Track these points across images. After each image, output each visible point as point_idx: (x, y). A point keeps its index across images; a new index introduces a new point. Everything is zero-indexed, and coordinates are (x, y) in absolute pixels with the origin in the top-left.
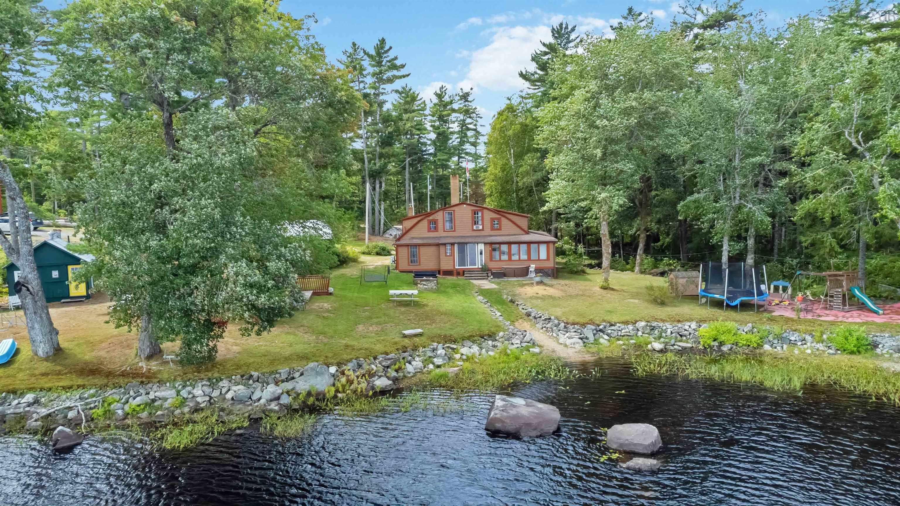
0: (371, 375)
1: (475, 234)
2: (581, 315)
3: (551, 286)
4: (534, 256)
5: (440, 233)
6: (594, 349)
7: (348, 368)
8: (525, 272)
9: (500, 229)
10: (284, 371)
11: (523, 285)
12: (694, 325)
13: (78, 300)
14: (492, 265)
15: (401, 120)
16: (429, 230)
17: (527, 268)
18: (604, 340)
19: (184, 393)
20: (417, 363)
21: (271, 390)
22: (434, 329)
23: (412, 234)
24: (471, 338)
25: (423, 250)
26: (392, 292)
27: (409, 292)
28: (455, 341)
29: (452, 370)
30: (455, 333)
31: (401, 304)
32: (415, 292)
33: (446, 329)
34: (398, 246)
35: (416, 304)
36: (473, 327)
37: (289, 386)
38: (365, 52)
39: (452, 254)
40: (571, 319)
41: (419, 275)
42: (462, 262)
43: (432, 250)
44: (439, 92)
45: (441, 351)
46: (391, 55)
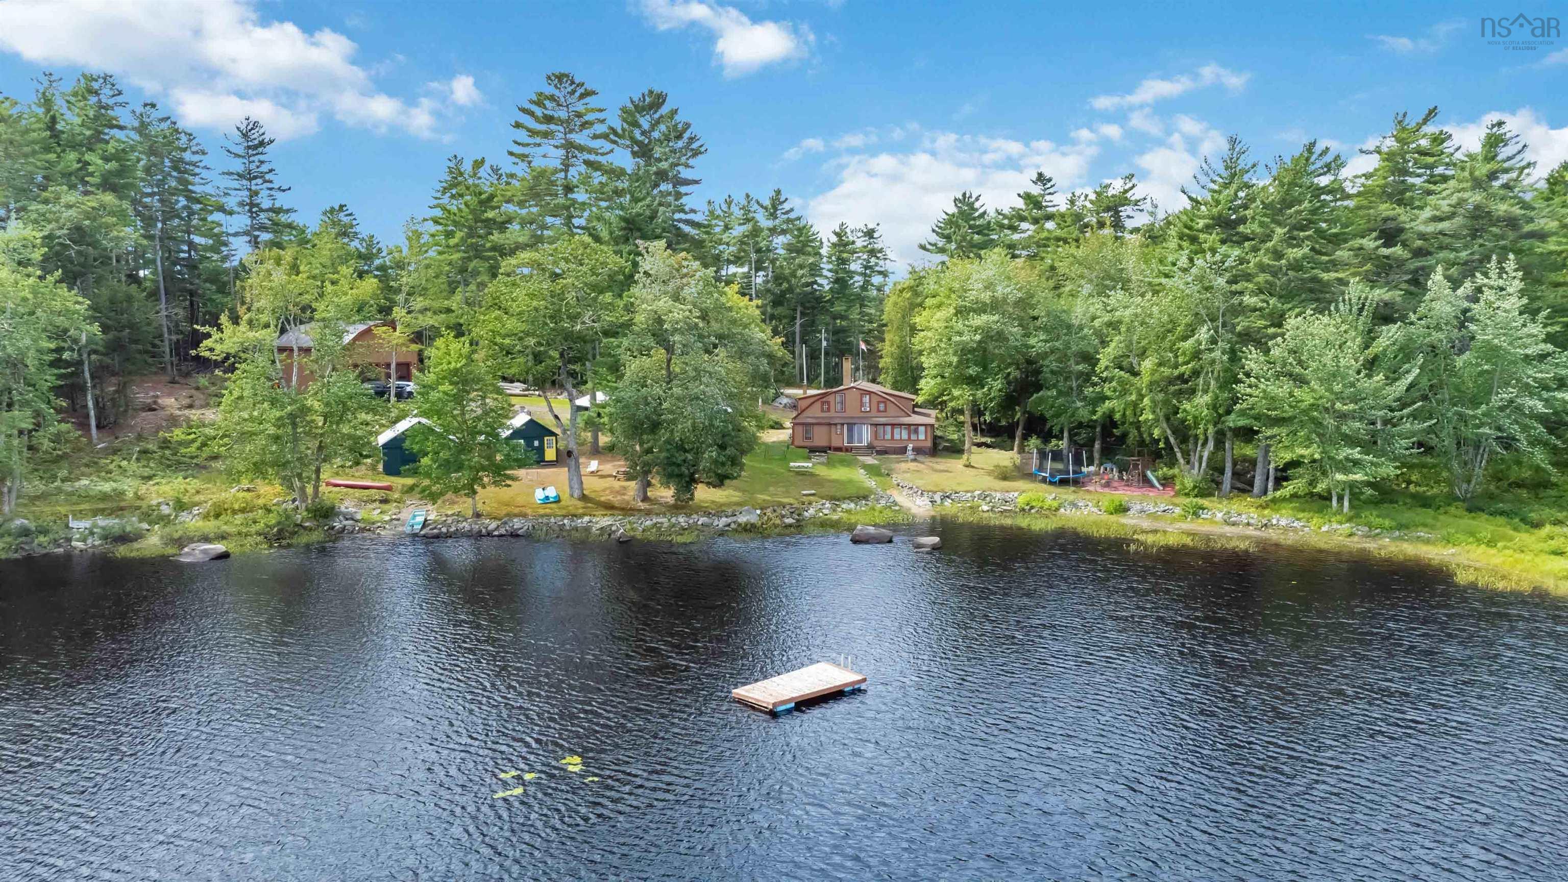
0: (783, 516)
1: (862, 415)
2: (937, 485)
3: (923, 463)
4: (913, 437)
5: (832, 414)
6: (939, 509)
7: (769, 512)
8: (903, 451)
9: (885, 411)
10: (730, 511)
11: (898, 462)
12: (1016, 494)
13: (551, 464)
14: (876, 443)
15: (795, 277)
16: (822, 411)
17: (906, 448)
18: (948, 502)
19: (673, 520)
20: (812, 511)
21: (724, 520)
22: (824, 491)
23: (805, 414)
24: (850, 498)
25: (816, 428)
26: (792, 464)
27: (806, 465)
28: (838, 500)
29: (835, 517)
30: (838, 494)
31: (798, 473)
32: (810, 465)
33: (833, 492)
34: (795, 424)
35: (812, 475)
36: (852, 491)
37: (734, 519)
38: (758, 203)
39: (842, 433)
40: (929, 488)
41: (813, 450)
42: (850, 440)
43: (824, 429)
44: (838, 230)
45: (828, 505)
46: (786, 206)
